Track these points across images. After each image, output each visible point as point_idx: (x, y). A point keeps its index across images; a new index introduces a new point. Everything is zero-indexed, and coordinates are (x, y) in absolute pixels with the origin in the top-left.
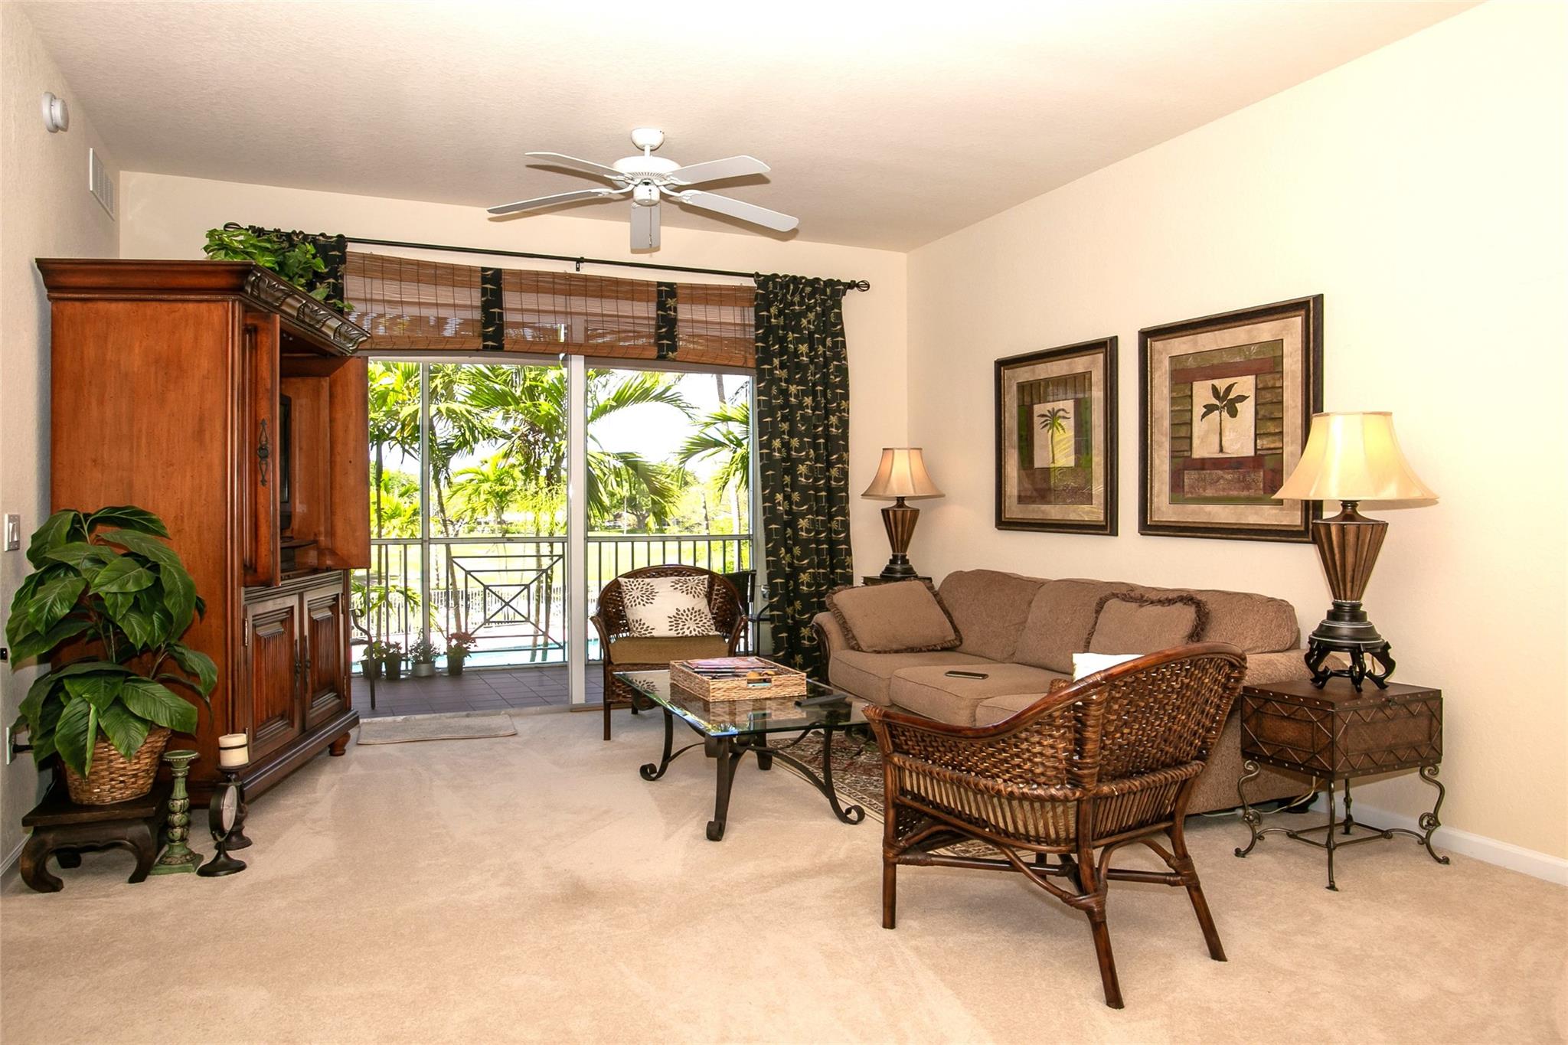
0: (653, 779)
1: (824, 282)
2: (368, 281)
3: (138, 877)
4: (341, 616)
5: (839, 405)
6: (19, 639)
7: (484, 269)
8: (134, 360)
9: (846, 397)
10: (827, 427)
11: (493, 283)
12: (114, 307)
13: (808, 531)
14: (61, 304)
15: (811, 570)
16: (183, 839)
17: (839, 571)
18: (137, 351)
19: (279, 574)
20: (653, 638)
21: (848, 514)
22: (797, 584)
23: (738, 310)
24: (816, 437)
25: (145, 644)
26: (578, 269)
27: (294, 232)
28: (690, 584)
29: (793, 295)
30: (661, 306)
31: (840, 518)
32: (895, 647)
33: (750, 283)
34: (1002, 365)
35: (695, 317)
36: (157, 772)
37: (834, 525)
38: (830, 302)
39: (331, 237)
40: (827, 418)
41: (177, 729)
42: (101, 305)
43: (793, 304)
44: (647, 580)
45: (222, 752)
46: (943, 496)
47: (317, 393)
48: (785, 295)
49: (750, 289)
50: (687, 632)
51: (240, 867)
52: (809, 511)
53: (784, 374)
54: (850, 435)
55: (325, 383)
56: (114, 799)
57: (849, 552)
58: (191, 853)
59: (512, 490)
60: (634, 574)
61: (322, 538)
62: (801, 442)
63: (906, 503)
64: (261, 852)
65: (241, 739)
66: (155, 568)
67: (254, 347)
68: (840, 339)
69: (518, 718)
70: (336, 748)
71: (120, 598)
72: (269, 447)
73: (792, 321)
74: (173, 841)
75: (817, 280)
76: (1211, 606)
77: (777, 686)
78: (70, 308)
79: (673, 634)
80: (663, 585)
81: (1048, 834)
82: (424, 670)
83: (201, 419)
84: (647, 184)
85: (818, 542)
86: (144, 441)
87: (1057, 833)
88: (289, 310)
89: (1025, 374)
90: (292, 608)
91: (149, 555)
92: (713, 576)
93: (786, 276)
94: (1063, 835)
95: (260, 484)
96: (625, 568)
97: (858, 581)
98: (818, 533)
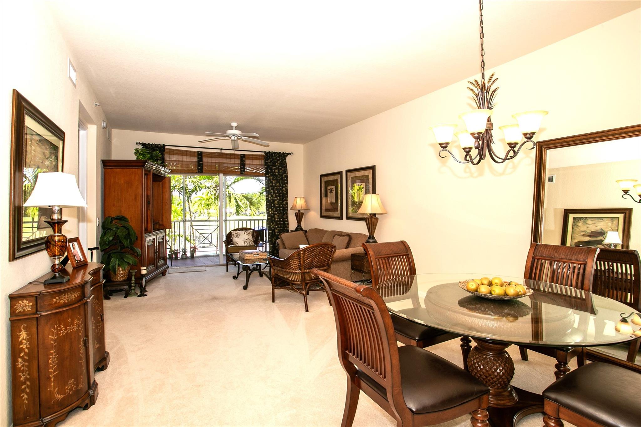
0: (236, 279)
1: (282, 153)
2: (170, 155)
3: (126, 297)
4: (165, 241)
5: (286, 185)
6: (102, 245)
7: (198, 152)
8: (122, 182)
9: (287, 183)
10: (282, 191)
11: (200, 155)
12: (117, 170)
13: (277, 218)
14: (106, 169)
15: (278, 229)
16: (134, 289)
17: (285, 229)
18: (122, 180)
19: (152, 230)
20: (239, 246)
21: (288, 214)
22: (275, 232)
23: (260, 161)
24: (280, 194)
25: (127, 246)
26: (221, 151)
27: (153, 144)
28: (248, 233)
29: (274, 157)
30: (241, 160)
31: (286, 215)
32: (294, 248)
33: (263, 154)
34: (322, 176)
35: (250, 163)
36: (128, 274)
37: (284, 217)
38: (283, 158)
39: (161, 145)
40: (283, 189)
41: (134, 264)
42: (114, 169)
43: (274, 159)
44: (238, 232)
45: (141, 271)
46: (309, 209)
47: (159, 186)
48: (272, 157)
49: (263, 155)
50: (247, 245)
51: (146, 295)
52: (278, 213)
53: (272, 177)
54: (288, 193)
55: (161, 183)
56: (120, 280)
57: (288, 224)
58: (135, 292)
59: (212, 203)
60: (235, 230)
61: (160, 222)
62: (276, 195)
63: (301, 211)
64: (150, 293)
65: (145, 268)
66: (128, 229)
67: (147, 178)
68: (286, 168)
69: (207, 268)
70: (164, 273)
71: (122, 236)
72: (150, 201)
73: (274, 164)
74: (132, 290)
75: (280, 153)
76: (352, 236)
77: (260, 256)
78: (109, 170)
79: (244, 245)
80: (242, 232)
81: (297, 280)
82: (184, 257)
83: (136, 195)
84: (234, 136)
85: (280, 221)
86: (124, 200)
87: (298, 280)
88: (154, 168)
89: (326, 179)
90: (154, 239)
91: (127, 227)
92: (254, 230)
93: (272, 152)
94: (299, 280)
95: (148, 210)
96: (232, 229)
97: (290, 231)
98: (280, 219)
